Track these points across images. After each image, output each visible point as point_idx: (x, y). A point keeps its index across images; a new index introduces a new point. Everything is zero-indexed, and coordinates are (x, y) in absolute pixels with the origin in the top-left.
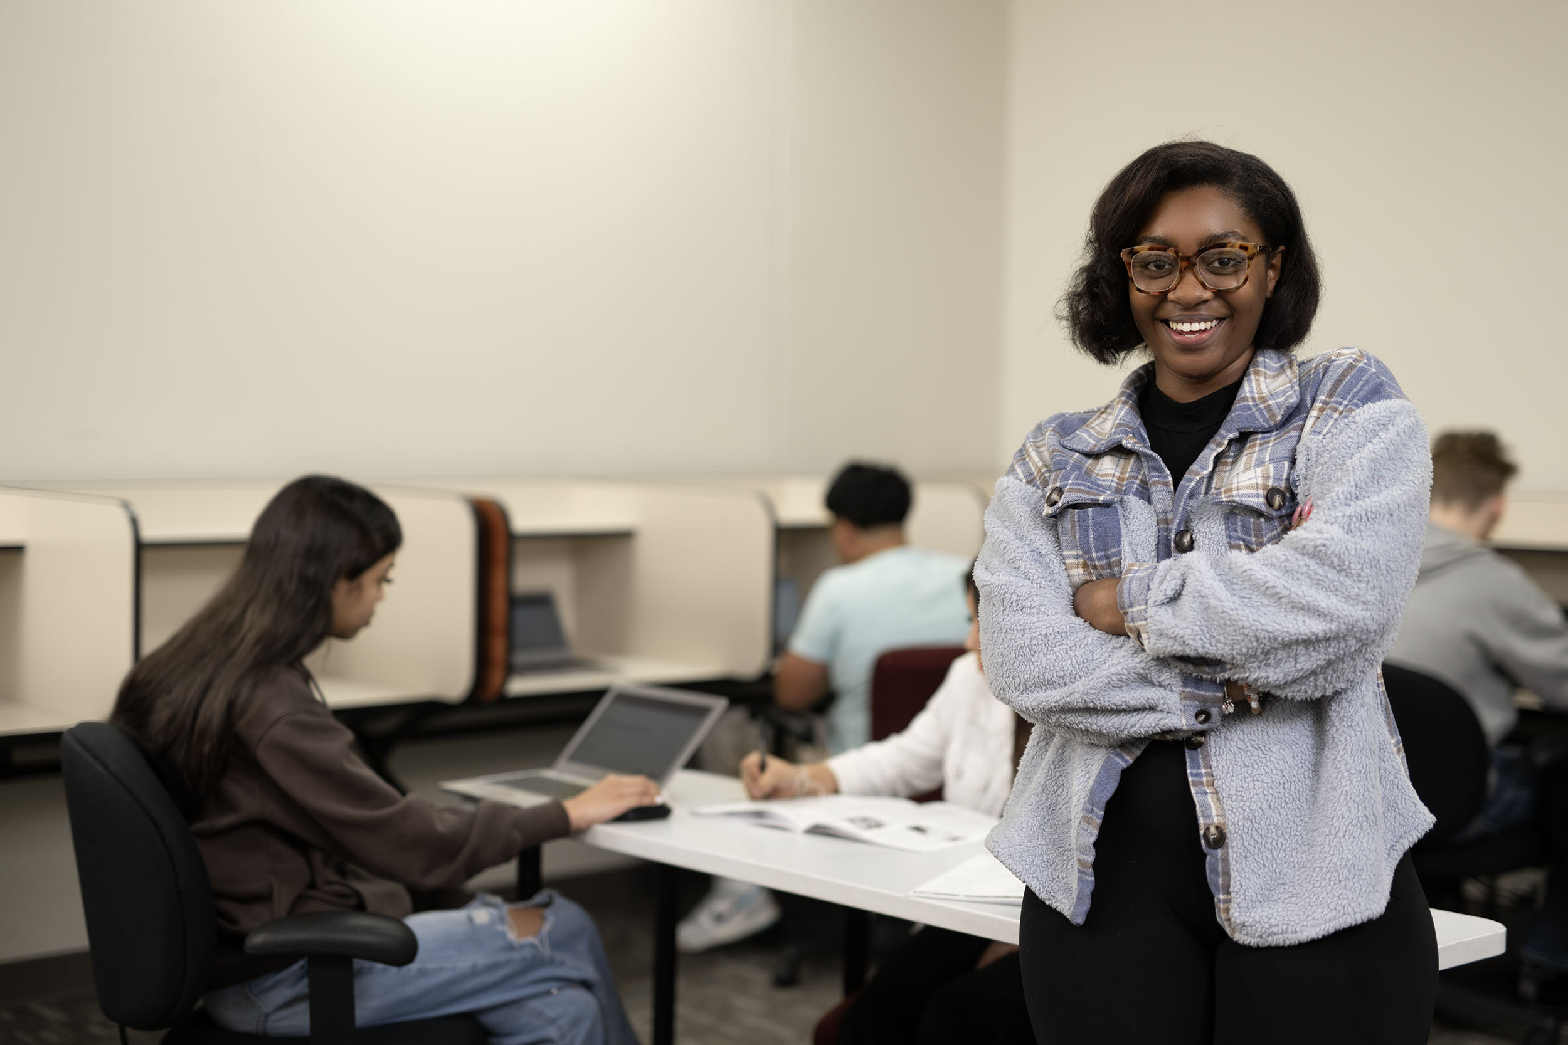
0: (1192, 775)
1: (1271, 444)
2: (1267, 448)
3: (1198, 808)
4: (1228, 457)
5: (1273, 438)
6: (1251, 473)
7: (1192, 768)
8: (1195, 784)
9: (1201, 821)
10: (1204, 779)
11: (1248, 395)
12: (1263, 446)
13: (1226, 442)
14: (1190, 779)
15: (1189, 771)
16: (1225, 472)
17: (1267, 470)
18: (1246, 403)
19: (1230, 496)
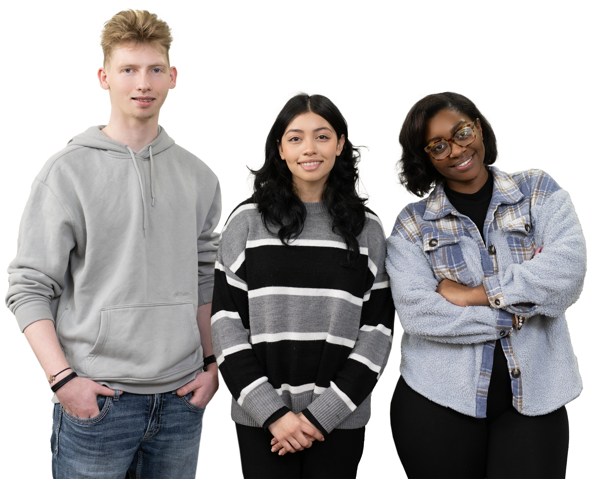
0: (505, 349)
1: (519, 209)
2: (518, 211)
3: (508, 362)
4: (499, 214)
5: (518, 206)
6: (516, 220)
7: (504, 346)
8: (507, 352)
9: (509, 367)
10: (509, 350)
11: (498, 187)
12: (516, 210)
13: (497, 207)
14: (504, 350)
15: (503, 347)
16: (500, 220)
17: (523, 218)
18: (498, 191)
19: (512, 228)
